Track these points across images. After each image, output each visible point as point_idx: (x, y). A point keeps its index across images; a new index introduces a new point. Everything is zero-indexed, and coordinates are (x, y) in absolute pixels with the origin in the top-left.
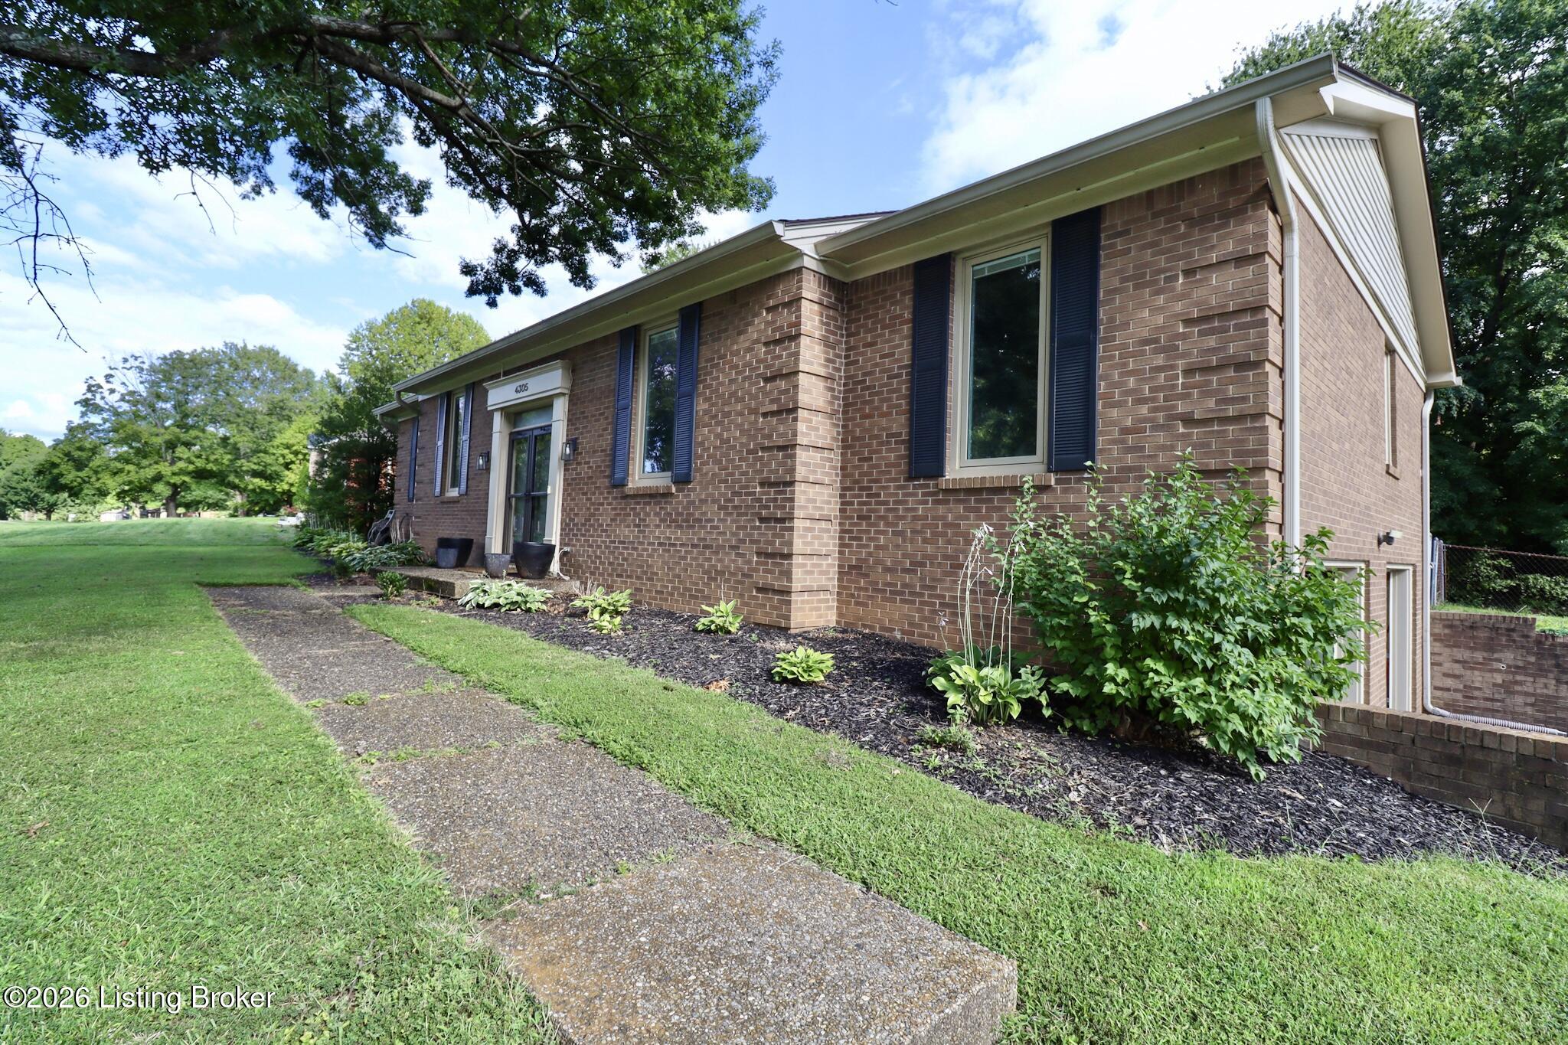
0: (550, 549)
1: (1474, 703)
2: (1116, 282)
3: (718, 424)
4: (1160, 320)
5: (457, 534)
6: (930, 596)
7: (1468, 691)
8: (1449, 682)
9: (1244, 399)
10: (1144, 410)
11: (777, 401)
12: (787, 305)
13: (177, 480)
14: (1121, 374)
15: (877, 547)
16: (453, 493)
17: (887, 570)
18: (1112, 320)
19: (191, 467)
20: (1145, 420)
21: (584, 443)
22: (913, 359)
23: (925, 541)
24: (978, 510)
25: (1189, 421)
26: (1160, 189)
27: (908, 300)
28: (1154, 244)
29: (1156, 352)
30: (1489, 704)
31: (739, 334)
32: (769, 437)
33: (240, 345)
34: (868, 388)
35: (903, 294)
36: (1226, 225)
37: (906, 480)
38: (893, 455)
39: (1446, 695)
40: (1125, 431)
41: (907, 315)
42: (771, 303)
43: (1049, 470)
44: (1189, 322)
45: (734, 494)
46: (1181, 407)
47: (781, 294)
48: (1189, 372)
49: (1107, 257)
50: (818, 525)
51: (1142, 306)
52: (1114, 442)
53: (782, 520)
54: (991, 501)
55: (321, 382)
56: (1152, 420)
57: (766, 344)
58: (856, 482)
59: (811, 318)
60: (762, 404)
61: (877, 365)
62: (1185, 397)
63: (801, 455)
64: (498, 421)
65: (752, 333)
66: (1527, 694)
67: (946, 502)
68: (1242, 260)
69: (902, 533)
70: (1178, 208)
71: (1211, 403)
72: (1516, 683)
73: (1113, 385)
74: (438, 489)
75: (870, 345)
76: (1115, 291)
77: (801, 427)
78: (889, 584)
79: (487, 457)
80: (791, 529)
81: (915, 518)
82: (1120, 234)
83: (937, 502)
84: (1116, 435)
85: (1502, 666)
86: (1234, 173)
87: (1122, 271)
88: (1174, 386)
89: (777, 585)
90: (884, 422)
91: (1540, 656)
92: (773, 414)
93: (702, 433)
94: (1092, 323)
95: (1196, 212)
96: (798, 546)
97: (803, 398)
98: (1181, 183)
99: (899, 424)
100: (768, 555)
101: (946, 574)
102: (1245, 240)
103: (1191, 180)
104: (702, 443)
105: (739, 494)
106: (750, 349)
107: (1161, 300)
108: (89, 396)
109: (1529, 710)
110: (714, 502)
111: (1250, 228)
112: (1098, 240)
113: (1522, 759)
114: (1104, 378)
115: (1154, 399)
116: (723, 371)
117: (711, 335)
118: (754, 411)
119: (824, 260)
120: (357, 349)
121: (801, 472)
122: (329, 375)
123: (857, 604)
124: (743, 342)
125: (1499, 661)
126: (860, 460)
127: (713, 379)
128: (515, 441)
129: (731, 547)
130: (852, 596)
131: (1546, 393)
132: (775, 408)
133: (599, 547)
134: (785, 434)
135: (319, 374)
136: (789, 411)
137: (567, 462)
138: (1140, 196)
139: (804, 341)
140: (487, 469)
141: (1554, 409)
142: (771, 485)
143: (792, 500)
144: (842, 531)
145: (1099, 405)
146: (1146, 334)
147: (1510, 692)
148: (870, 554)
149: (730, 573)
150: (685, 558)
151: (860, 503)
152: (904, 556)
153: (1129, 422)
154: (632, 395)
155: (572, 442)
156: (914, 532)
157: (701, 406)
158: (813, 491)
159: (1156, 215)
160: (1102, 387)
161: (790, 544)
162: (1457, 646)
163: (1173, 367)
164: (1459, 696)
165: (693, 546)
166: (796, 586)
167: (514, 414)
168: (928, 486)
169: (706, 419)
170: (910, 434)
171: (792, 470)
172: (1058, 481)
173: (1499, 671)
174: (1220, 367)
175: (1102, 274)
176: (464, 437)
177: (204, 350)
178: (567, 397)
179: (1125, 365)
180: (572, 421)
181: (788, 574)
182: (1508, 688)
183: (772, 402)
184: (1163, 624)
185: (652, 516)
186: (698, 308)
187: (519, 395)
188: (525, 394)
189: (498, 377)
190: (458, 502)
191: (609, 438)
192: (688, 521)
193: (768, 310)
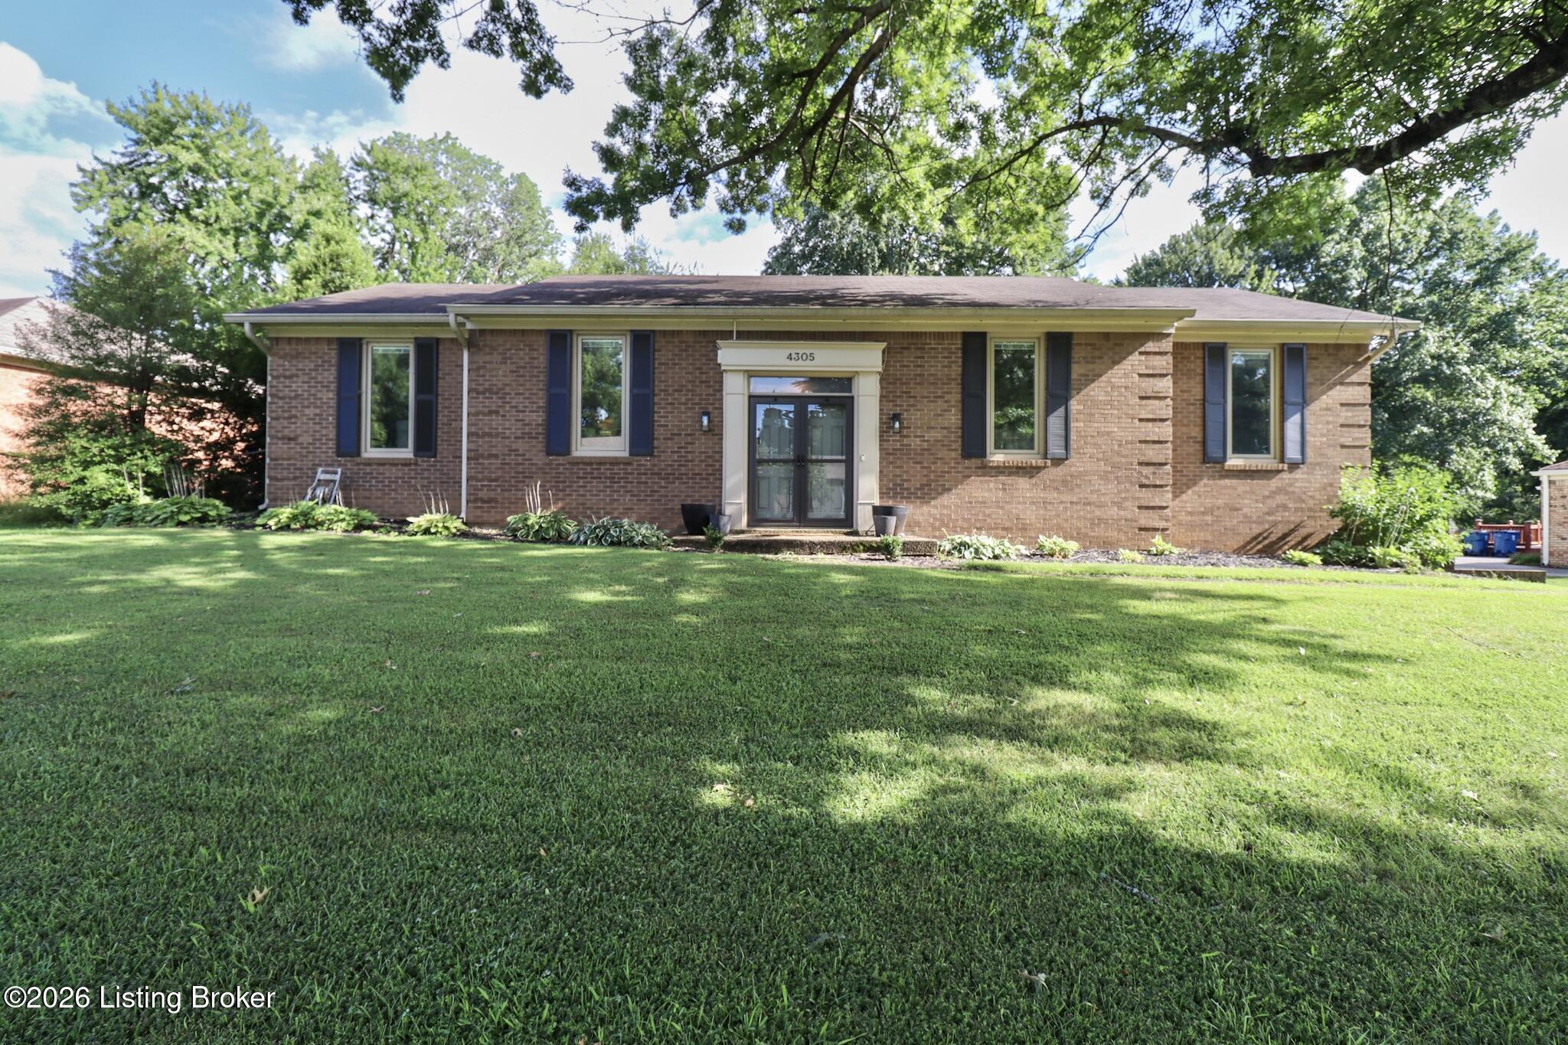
3: (1094, 421)
4: (1331, 401)
6: (1217, 526)
10: (1325, 439)
12: (1158, 354)
14: (1315, 422)
15: (1181, 501)
17: (1188, 513)
18: (1311, 397)
21: (913, 417)
22: (1205, 396)
23: (1214, 497)
24: (1246, 480)
25: (1342, 445)
28: (1327, 367)
31: (1113, 363)
35: (1194, 359)
36: (1354, 368)
37: (1202, 463)
40: (1317, 447)
42: (1142, 349)
43: (1283, 463)
44: (1341, 405)
45: (1113, 468)
46: (1339, 440)
47: (1152, 345)
48: (1342, 425)
49: (1308, 368)
51: (1324, 393)
52: (1312, 452)
53: (1160, 486)
54: (1253, 476)
56: (1327, 444)
57: (1140, 375)
60: (1139, 413)
61: (1178, 396)
64: (737, 382)
65: (1126, 365)
67: (1227, 478)
68: (1360, 384)
69: (1198, 493)
70: (1337, 355)
71: (1350, 439)
73: (1311, 426)
76: (1312, 384)
78: (1190, 522)
81: (1206, 485)
83: (1222, 477)
84: (1313, 449)
86: (1358, 347)
87: (1314, 376)
88: (1337, 431)
89: (1157, 525)
90: (1184, 430)
92: (1149, 420)
93: (1077, 426)
94: (1303, 396)
95: (1345, 357)
98: (1338, 344)
99: (1196, 432)
101: (1227, 514)
102: (1361, 375)
103: (1343, 345)
104: (1078, 433)
106: (1125, 376)
107: (1331, 393)
111: (1363, 371)
112: (1304, 359)
114: (1308, 423)
115: (1329, 435)
116: (1099, 387)
117: (1083, 358)
118: (1132, 416)
124: (1118, 371)
127: (1089, 390)
129: (1114, 503)
132: (1150, 416)
134: (1160, 433)
136: (1163, 420)
137: (884, 433)
138: (1322, 345)
143: (1168, 474)
145: (1307, 434)
148: (1176, 505)
149: (1114, 520)
150: (1064, 512)
152: (1200, 505)
153: (1318, 444)
156: (1206, 491)
159: (1329, 355)
160: (1307, 427)
163: (1336, 422)
165: (1071, 503)
168: (1217, 468)
169: (1083, 416)
170: (1204, 438)
171: (1167, 456)
172: (1288, 468)
174: (1353, 426)
175: (1307, 375)
178: (878, 377)
179: (1317, 418)
180: (886, 397)
181: (1166, 518)
183: (1148, 412)
185: (1022, 482)
186: (1068, 336)
187: (793, 362)
188: (808, 362)
189: (727, 335)
190: (629, 464)
191: (954, 418)
192: (1065, 484)
193: (1141, 353)
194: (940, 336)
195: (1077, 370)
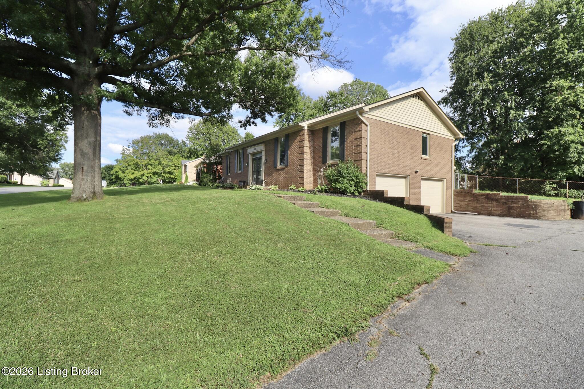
0: (262, 181)
1: (461, 209)
3: (292, 155)
5: (243, 180)
7: (461, 206)
8: (457, 205)
9: (360, 150)
11: (301, 151)
12: (303, 135)
13: (149, 175)
14: (348, 147)
16: (240, 172)
18: (347, 138)
19: (152, 171)
21: (268, 159)
22: (323, 143)
25: (354, 153)
26: (352, 119)
28: (351, 127)
29: (351, 143)
30: (464, 209)
31: (295, 139)
32: (300, 157)
33: (158, 133)
34: (316, 148)
35: (321, 132)
37: (321, 163)
38: (320, 160)
39: (457, 208)
40: (348, 155)
41: (322, 136)
42: (300, 135)
44: (355, 139)
47: (301, 133)
49: (346, 129)
50: (308, 172)
51: (350, 136)
53: (302, 171)
55: (181, 143)
58: (315, 164)
59: (306, 137)
61: (317, 144)
62: (354, 150)
63: (305, 160)
64: (250, 156)
65: (297, 140)
66: (471, 206)
68: (360, 130)
71: (357, 151)
72: (470, 204)
74: (236, 171)
75: (317, 141)
76: (347, 134)
77: (305, 156)
79: (248, 164)
80: (304, 173)
82: (347, 126)
85: (467, 201)
87: (348, 131)
88: (353, 148)
89: (302, 182)
90: (319, 154)
91: (474, 198)
92: (301, 153)
93: (289, 157)
94: (344, 139)
95: (355, 124)
96: (305, 175)
97: (305, 151)
99: (321, 154)
100: (300, 177)
102: (360, 128)
103: (355, 118)
104: (290, 159)
105: (296, 168)
106: (297, 143)
108: (123, 152)
109: (472, 210)
110: (292, 169)
111: (361, 126)
116: (293, 146)
117: (291, 139)
118: (298, 153)
119: (308, 127)
120: (191, 132)
121: (305, 163)
122: (183, 142)
123: (316, 185)
124: (296, 141)
125: (466, 199)
126: (315, 161)
127: (291, 148)
128: (253, 160)
129: (295, 177)
133: (272, 179)
135: (180, 141)
136: (303, 153)
137: (265, 164)
138: (349, 120)
139: (305, 141)
140: (248, 166)
143: (304, 168)
144: (313, 173)
145: (345, 151)
147: (468, 206)
149: (295, 181)
150: (287, 179)
151: (316, 168)
153: (348, 153)
154: (277, 150)
155: (266, 160)
157: (289, 152)
158: (307, 166)
159: (351, 123)
160: (345, 148)
161: (304, 175)
162: (459, 197)
164: (459, 208)
165: (288, 177)
166: (305, 182)
167: (253, 154)
168: (325, 164)
169: (290, 155)
170: (322, 156)
171: (304, 163)
173: (466, 202)
175: (346, 132)
176: (242, 159)
177: (147, 135)
179: (348, 145)
180: (266, 155)
181: (303, 180)
182: (468, 205)
185: (281, 172)
186: (288, 135)
187: (255, 151)
189: (249, 147)
190: (241, 174)
191: (273, 159)
192: (288, 173)
194: (272, 139)
195: (290, 143)
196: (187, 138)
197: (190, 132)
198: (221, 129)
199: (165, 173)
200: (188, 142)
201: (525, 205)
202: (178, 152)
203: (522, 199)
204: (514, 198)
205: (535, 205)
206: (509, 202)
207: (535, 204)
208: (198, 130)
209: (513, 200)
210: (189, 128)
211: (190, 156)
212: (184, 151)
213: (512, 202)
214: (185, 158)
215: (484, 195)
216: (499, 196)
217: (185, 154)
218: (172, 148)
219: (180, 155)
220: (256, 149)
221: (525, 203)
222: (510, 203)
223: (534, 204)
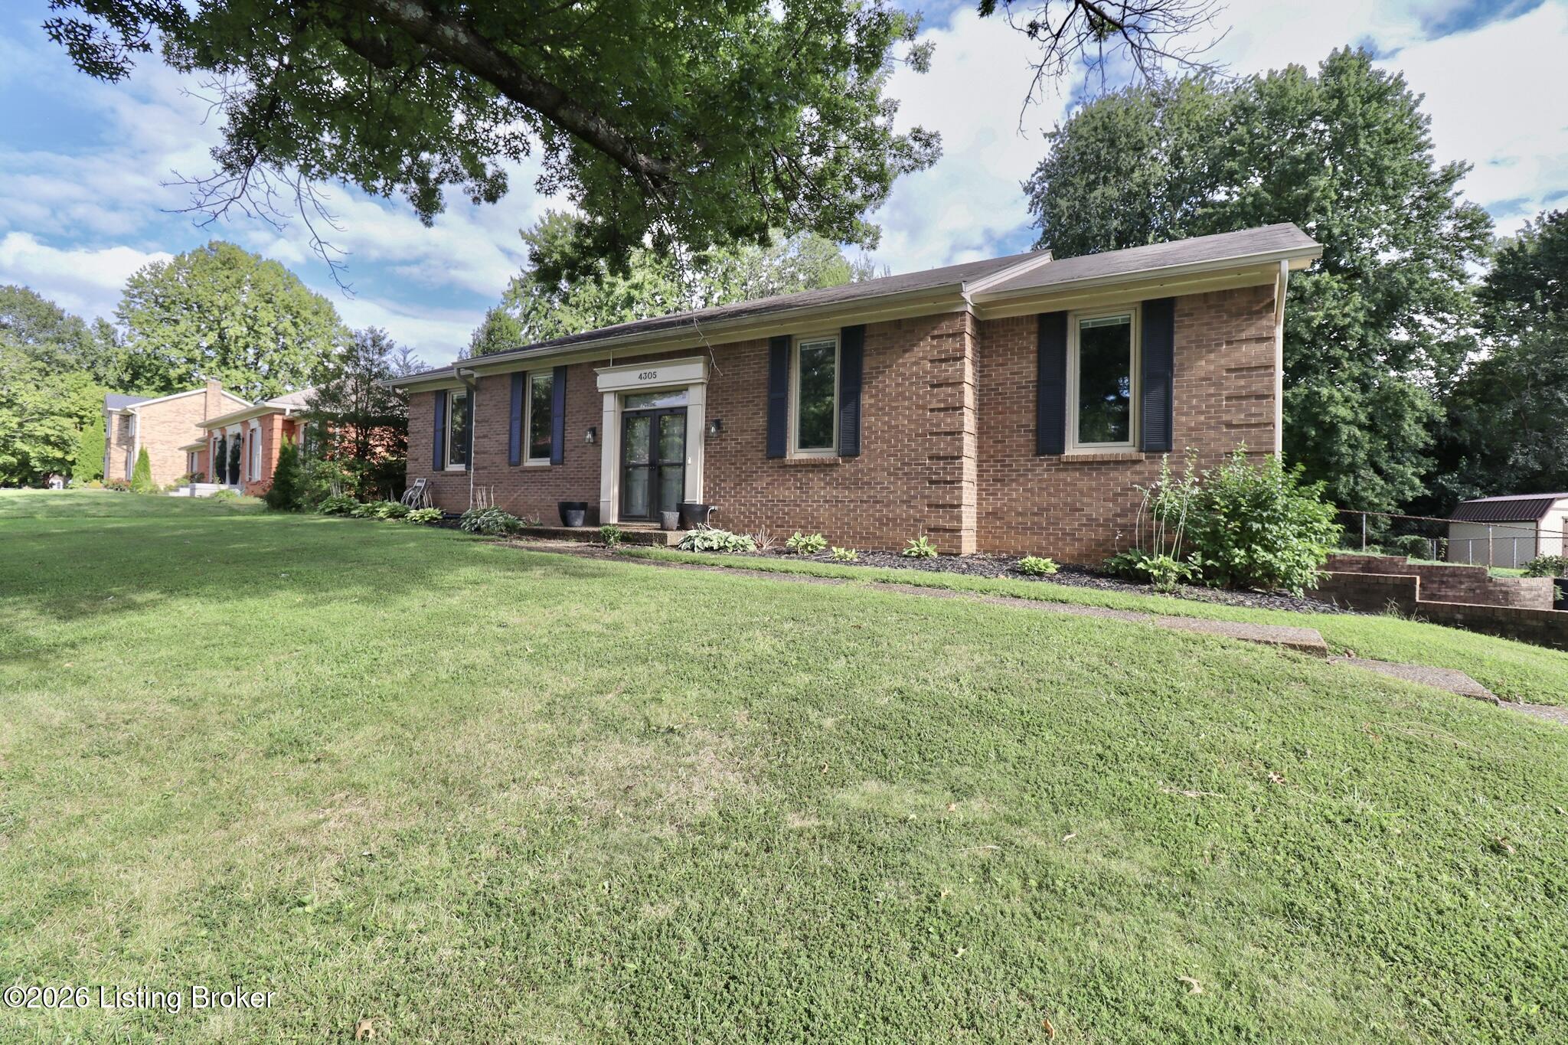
2: (1184, 343)
3: (885, 414)
4: (1212, 368)
6: (1054, 529)
9: (1261, 415)
10: (1202, 418)
11: (944, 401)
12: (952, 336)
14: (1188, 397)
15: (1010, 500)
16: (538, 463)
17: (1019, 514)
18: (1182, 364)
20: (1203, 423)
21: (729, 422)
22: (1039, 376)
23: (1049, 494)
24: (1091, 475)
25: (1229, 425)
26: (1212, 293)
27: (1033, 338)
28: (1207, 324)
29: (1210, 385)
31: (905, 351)
32: (938, 425)
34: (1000, 394)
35: (1029, 333)
36: (1251, 319)
37: (1033, 456)
38: (1024, 439)
40: (1191, 429)
41: (1032, 347)
42: (936, 332)
43: (1141, 451)
44: (1229, 370)
45: (904, 464)
46: (1225, 418)
47: (945, 327)
48: (1228, 398)
49: (1179, 327)
50: (970, 485)
51: (1201, 358)
52: (1183, 435)
53: (952, 482)
54: (1100, 469)
55: (91, 331)
56: (1208, 424)
57: (932, 361)
58: (992, 456)
59: (968, 346)
60: (930, 402)
61: (1007, 379)
62: (1227, 412)
63: (966, 438)
64: (610, 402)
65: (918, 352)
67: (1066, 470)
68: (1260, 340)
69: (1031, 491)
70: (1223, 306)
71: (1242, 416)
73: (1182, 402)
74: (515, 459)
75: (1002, 365)
76: (1183, 348)
77: (966, 419)
78: (1021, 523)
79: (596, 432)
80: (961, 488)
81: (1040, 481)
82: (1187, 315)
83: (1058, 470)
84: (1185, 432)
86: (1256, 290)
87: (1187, 337)
88: (1221, 406)
89: (947, 526)
90: (1015, 417)
92: (940, 410)
93: (869, 421)
94: (1170, 365)
95: (1234, 309)
96: (964, 499)
97: (966, 400)
98: (1225, 291)
99: (1028, 419)
100: (938, 506)
101: (1067, 515)
102: (1262, 328)
103: (1231, 290)
104: (870, 428)
105: (909, 464)
106: (916, 363)
107: (1212, 356)
110: (883, 470)
111: (1264, 322)
112: (1173, 317)
113: (1395, 585)
114: (1177, 398)
115: (1209, 412)
116: (890, 377)
117: (875, 349)
118: (923, 407)
119: (975, 306)
120: (139, 295)
121: (965, 450)
122: (103, 327)
123: (994, 537)
124: (909, 358)
126: (994, 442)
127: (880, 382)
128: (631, 418)
129: (903, 502)
130: (990, 532)
131: (1293, 393)
132: (942, 405)
133: (755, 505)
134: (953, 423)
135: (89, 323)
136: (956, 408)
137: (709, 437)
138: (1199, 295)
139: (966, 362)
140: (597, 442)
141: (1298, 405)
142: (939, 458)
143: (961, 469)
144: (979, 490)
145: (1174, 414)
146: (1203, 375)
148: (1005, 505)
149: (902, 519)
150: (854, 510)
151: (994, 471)
152: (1033, 505)
153: (1193, 424)
154: (785, 389)
155: (715, 421)
156: (1040, 489)
157: (867, 401)
158: (968, 462)
159: (1210, 307)
160: (1175, 403)
161: (960, 498)
163: (1220, 395)
165: (861, 501)
166: (962, 526)
167: (625, 397)
168: (1051, 460)
169: (873, 410)
170: (1037, 425)
171: (959, 449)
172: (1147, 458)
174: (1247, 397)
175: (1176, 337)
176: (555, 413)
178: (705, 387)
179: (1191, 391)
180: (712, 405)
181: (956, 518)
183: (939, 401)
184: (1263, 527)
185: (816, 481)
186: (861, 329)
187: (643, 381)
188: (652, 380)
189: (605, 363)
190: (550, 471)
191: (761, 421)
192: (856, 483)
193: (933, 338)
194: (752, 343)
195: (868, 364)
196: (118, 315)
197: (135, 292)
198: (267, 297)
199: (27, 437)
200: (122, 330)
201: (1478, 591)
202: (78, 362)
203: (1469, 576)
204: (1447, 572)
205: (1506, 593)
206: (1433, 582)
207: (1504, 589)
208: (171, 291)
209: (1445, 579)
210: (131, 280)
211: (131, 381)
212: (108, 360)
213: (1442, 582)
214: (112, 387)
215: (1358, 562)
216: (1402, 567)
217: (111, 375)
218: (53, 347)
219: (89, 376)
220: (654, 375)
221: (1479, 587)
222: (1435, 586)
223: (1501, 591)
